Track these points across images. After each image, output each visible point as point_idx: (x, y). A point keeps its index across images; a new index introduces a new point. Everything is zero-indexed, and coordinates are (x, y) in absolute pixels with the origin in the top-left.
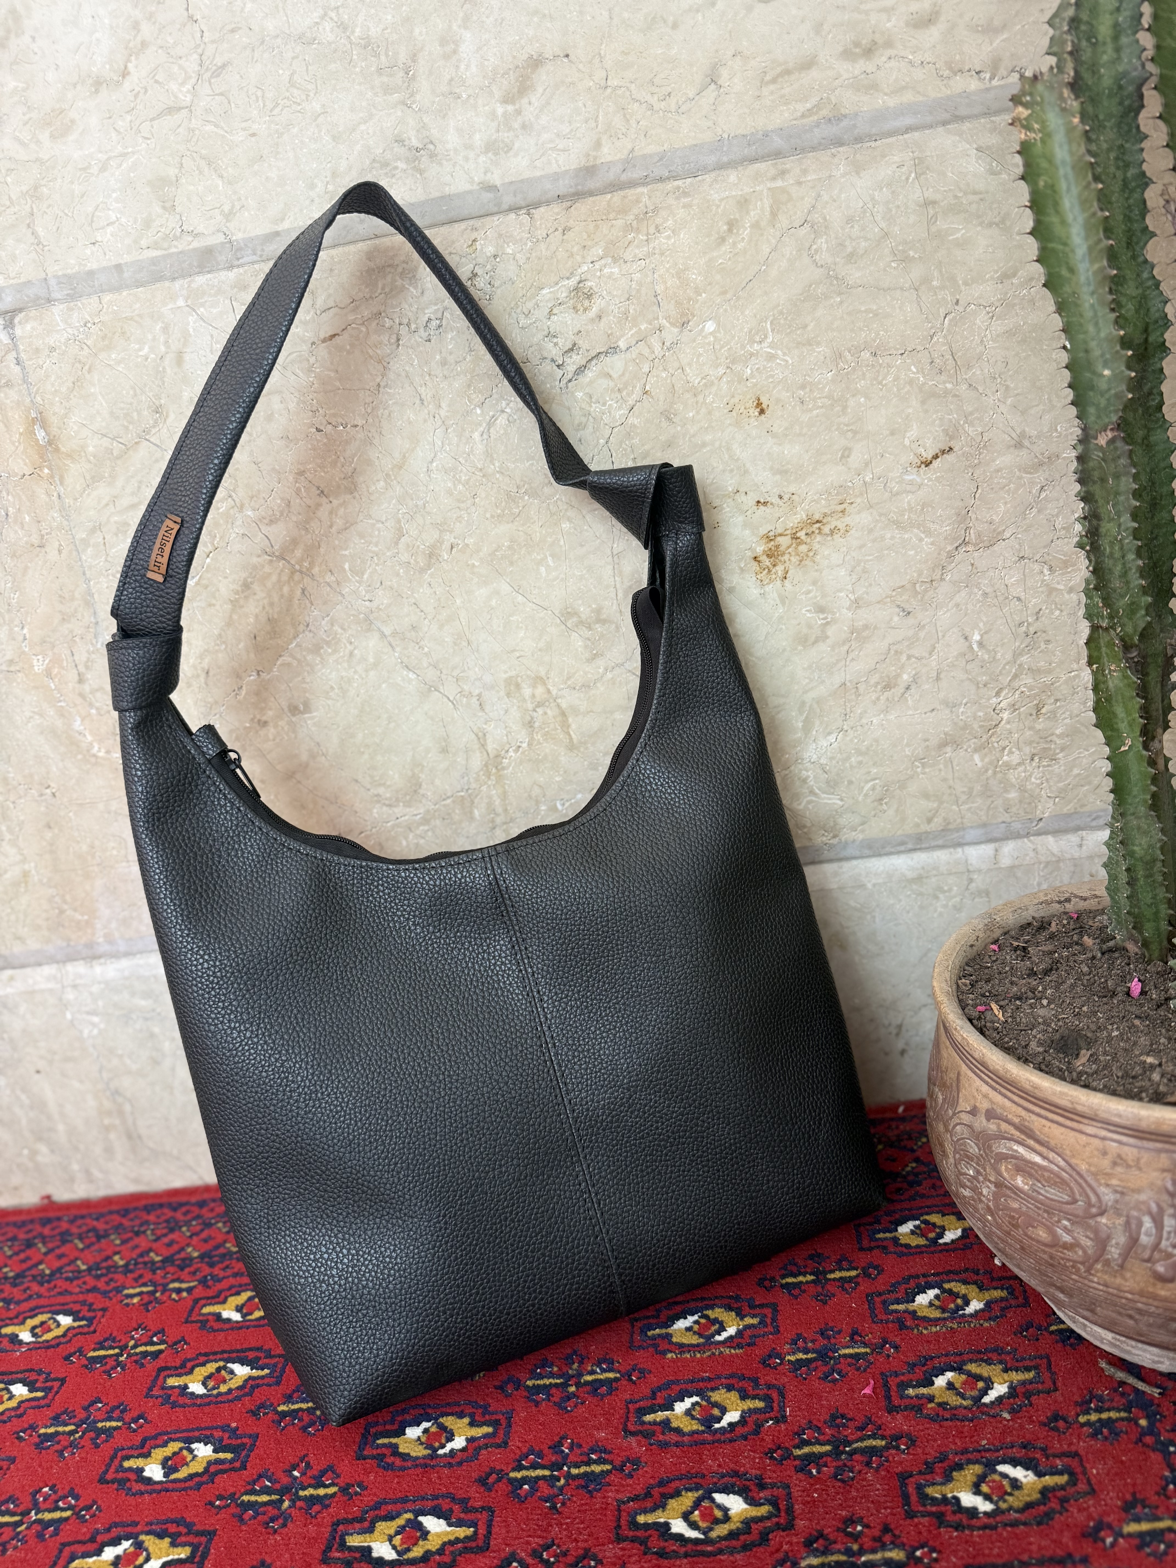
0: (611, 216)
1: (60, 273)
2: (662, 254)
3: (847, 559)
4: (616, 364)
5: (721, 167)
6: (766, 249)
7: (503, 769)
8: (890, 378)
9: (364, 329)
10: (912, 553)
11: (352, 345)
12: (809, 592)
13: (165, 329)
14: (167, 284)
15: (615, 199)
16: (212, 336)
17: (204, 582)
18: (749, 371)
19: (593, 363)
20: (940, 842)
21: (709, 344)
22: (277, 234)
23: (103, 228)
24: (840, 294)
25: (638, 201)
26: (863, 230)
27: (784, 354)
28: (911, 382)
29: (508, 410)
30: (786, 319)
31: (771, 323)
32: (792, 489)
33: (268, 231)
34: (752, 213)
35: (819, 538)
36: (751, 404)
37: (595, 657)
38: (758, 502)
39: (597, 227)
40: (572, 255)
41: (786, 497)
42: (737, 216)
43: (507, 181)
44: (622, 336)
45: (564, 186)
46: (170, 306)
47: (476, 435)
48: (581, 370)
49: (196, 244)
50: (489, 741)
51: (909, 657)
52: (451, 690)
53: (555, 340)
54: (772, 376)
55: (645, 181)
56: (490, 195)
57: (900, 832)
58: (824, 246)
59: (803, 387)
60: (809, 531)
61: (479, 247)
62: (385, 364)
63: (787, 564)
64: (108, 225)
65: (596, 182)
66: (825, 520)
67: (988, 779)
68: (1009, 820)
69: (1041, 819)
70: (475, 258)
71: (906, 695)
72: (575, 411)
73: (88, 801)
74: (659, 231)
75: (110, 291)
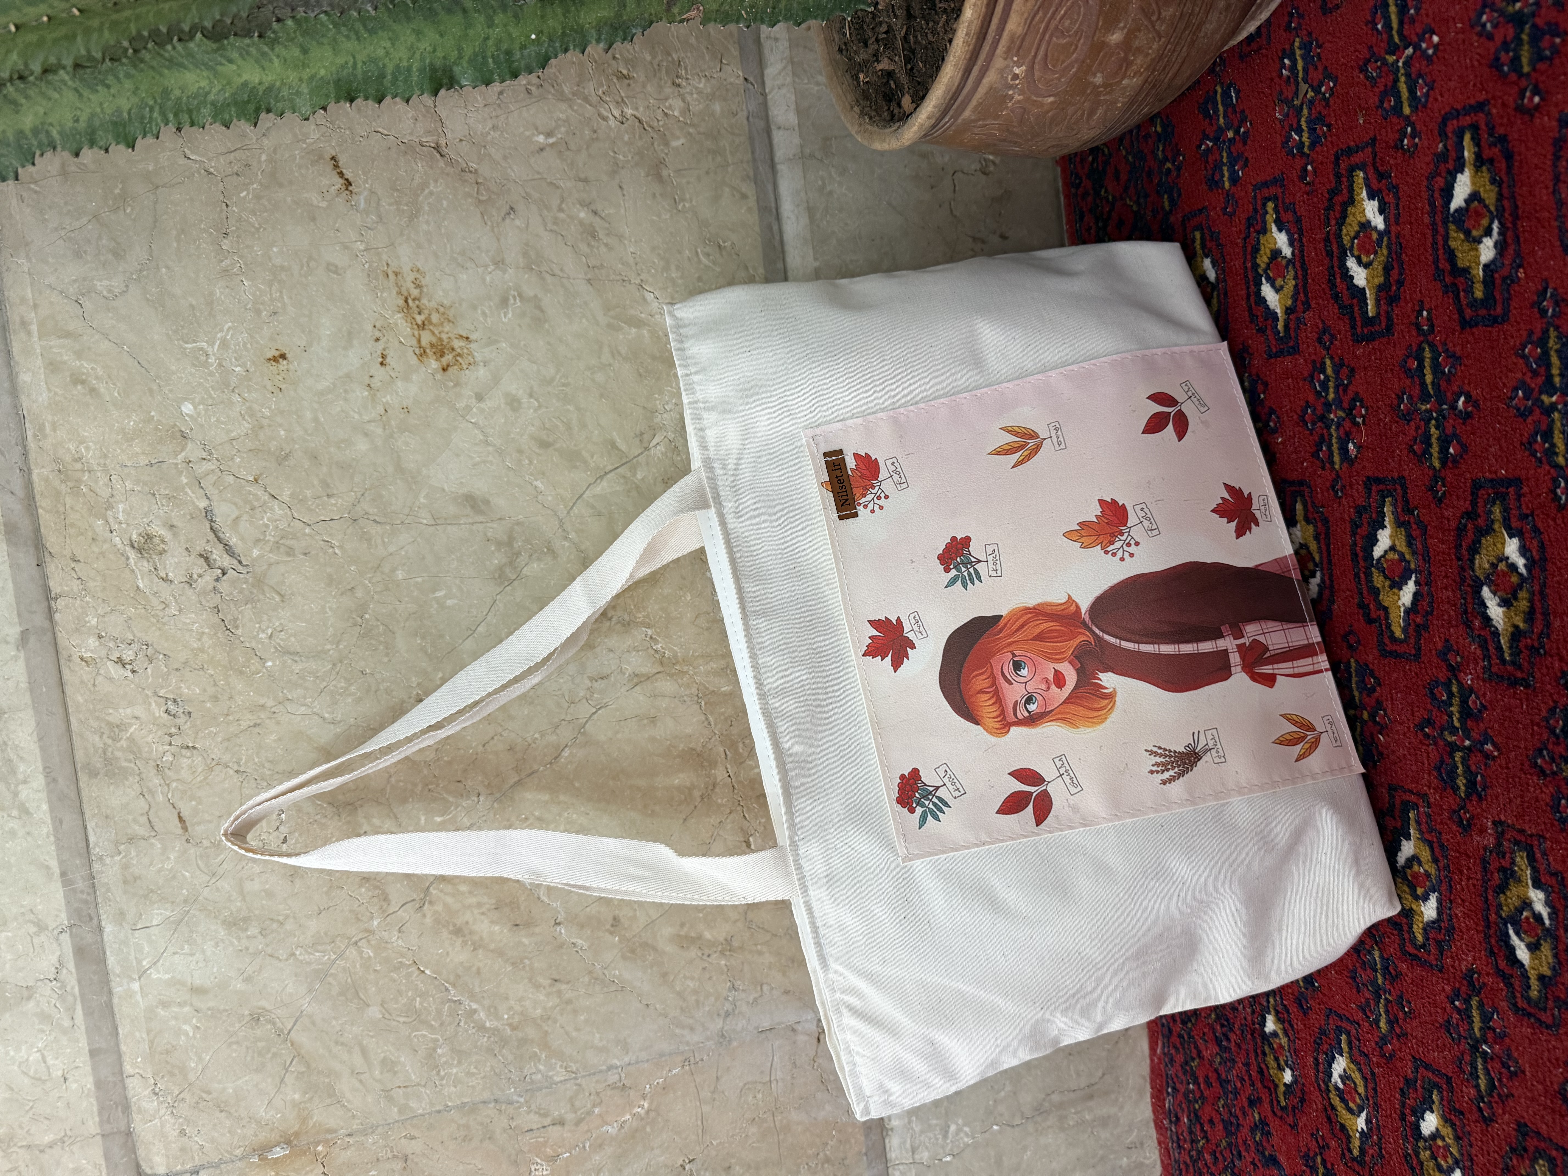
0: (62, 509)
1: (97, 1119)
2: (105, 456)
3: (448, 272)
4: (224, 512)
5: (14, 392)
6: (105, 345)
7: (675, 656)
8: (253, 219)
9: (174, 785)
10: (445, 203)
11: (192, 798)
12: (484, 314)
13: (165, 1005)
14: (115, 1001)
15: (44, 504)
16: (174, 953)
17: (452, 978)
18: (237, 369)
19: (221, 535)
20: (770, 187)
21: (206, 410)
22: (63, 874)
23: (48, 1068)
24: (158, 268)
25: (47, 480)
26: (89, 241)
27: (221, 330)
28: (258, 198)
29: (270, 631)
30: (183, 327)
31: (187, 343)
32: (369, 327)
33: (59, 884)
34: (65, 358)
35: (424, 301)
36: (273, 368)
37: (552, 552)
38: (382, 364)
39: (72, 525)
40: (102, 554)
41: (378, 334)
42: (68, 374)
43: (16, 620)
44: (194, 503)
45: (27, 559)
46: (139, 997)
47: (297, 668)
48: (229, 550)
49: (71, 966)
50: (643, 670)
51: (561, 210)
52: (585, 710)
53: (195, 576)
54: (245, 344)
55: (26, 472)
56: (32, 640)
57: (757, 229)
58: (105, 283)
59: (258, 312)
60: (416, 310)
61: (89, 655)
62: (214, 763)
63: (452, 336)
64: (45, 1062)
65: (24, 524)
66: (406, 294)
67: (699, 133)
68: (745, 113)
69: (746, 79)
70: (101, 659)
71: (603, 215)
72: (273, 557)
73: (699, 1123)
74: (80, 459)
75: (121, 1065)
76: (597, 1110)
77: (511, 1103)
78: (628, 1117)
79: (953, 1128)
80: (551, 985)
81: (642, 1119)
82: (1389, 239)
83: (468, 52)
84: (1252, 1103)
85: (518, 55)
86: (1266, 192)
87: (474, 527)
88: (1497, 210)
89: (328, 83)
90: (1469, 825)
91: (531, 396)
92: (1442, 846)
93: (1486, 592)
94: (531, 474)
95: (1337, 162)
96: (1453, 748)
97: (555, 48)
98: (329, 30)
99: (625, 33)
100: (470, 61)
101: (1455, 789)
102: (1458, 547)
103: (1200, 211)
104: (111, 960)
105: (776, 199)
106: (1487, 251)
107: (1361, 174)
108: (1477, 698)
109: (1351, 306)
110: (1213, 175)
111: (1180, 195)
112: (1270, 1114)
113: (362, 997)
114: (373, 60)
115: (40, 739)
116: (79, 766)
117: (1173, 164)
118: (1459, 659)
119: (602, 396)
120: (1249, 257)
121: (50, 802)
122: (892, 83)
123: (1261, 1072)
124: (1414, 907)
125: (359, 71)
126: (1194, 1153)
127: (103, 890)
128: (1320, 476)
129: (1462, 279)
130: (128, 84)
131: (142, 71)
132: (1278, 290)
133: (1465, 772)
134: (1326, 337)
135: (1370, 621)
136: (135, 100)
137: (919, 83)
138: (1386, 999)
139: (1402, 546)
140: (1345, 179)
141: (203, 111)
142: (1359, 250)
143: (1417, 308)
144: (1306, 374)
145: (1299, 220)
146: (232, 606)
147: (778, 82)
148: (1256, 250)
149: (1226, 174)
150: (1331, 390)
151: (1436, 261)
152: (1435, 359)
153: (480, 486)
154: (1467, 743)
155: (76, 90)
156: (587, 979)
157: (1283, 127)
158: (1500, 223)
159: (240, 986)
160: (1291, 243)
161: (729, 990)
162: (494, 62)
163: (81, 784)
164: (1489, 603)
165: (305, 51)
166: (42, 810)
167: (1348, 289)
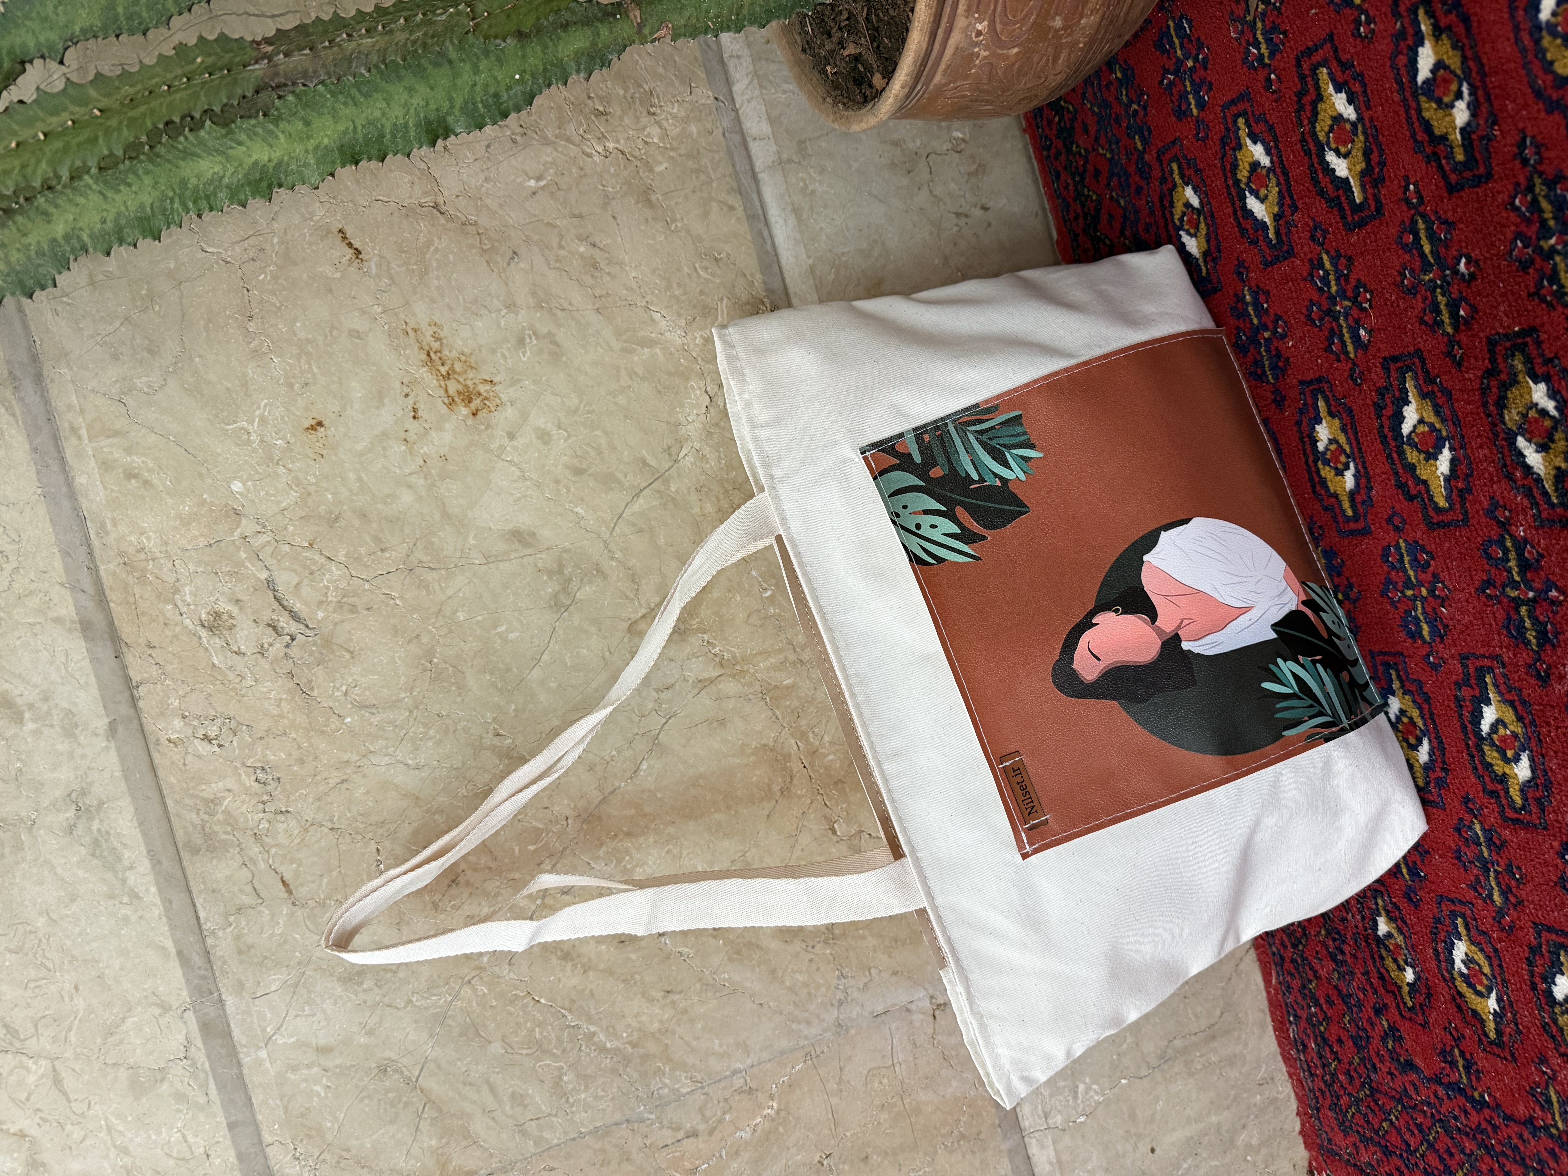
0: (132, 600)
2: (166, 543)
3: (464, 321)
4: (285, 580)
5: (72, 495)
6: (152, 438)
7: (734, 657)
8: (274, 299)
9: (273, 851)
10: (451, 257)
11: (292, 861)
12: (504, 356)
13: (294, 1069)
14: (245, 1071)
15: (114, 598)
16: (296, 1016)
17: (567, 1004)
18: (279, 442)
19: (286, 603)
20: (755, 196)
21: (255, 486)
22: (180, 953)
23: (190, 1147)
24: (191, 358)
25: (114, 574)
26: (124, 343)
27: (259, 408)
28: (275, 278)
29: (344, 688)
30: (222, 410)
31: (228, 424)
32: (397, 385)
33: (177, 964)
34: (116, 456)
35: (446, 352)
36: (313, 436)
37: (601, 573)
38: (414, 417)
39: (144, 614)
40: (176, 637)
41: (406, 390)
42: (120, 470)
43: (103, 712)
44: (255, 575)
45: (106, 652)
46: (268, 1065)
47: (375, 720)
48: (295, 616)
49: (199, 1042)
50: (706, 675)
51: (561, 247)
52: (656, 722)
53: (266, 646)
54: (282, 417)
55: (94, 570)
56: (120, 729)
57: (749, 237)
58: (144, 379)
59: (291, 386)
60: (439, 362)
61: (176, 736)
62: (308, 824)
63: (477, 381)
64: (186, 1141)
65: (98, 619)
66: (427, 348)
67: (680, 156)
68: (721, 130)
69: (716, 99)
70: (188, 738)
71: (602, 246)
72: (337, 617)
73: (830, 1116)
74: (143, 549)
75: (259, 1135)
76: (727, 1117)
77: (643, 1121)
78: (759, 1120)
79: (1081, 1087)
80: (664, 997)
81: (773, 1120)
82: (1363, 125)
83: (459, 101)
84: (1378, 1012)
85: (505, 96)
86: (1234, 110)
87: (525, 560)
88: (1463, 72)
89: (333, 151)
90: (1548, 675)
91: (559, 427)
92: (1524, 703)
93: (1521, 442)
94: (571, 502)
95: (1299, 65)
96: (1517, 603)
97: (538, 85)
98: (327, 99)
99: (602, 60)
100: (462, 109)
101: (1527, 643)
102: (1485, 405)
103: (1174, 142)
104: (237, 1032)
105: (762, 208)
106: (1461, 114)
107: (1325, 70)
108: (1533, 547)
109: (1338, 197)
110: (1180, 106)
111: (1150, 132)
112: (1398, 1018)
113: (482, 1034)
114: (371, 123)
115: (141, 824)
116: (180, 845)
117: (1139, 105)
118: (1507, 513)
119: (626, 417)
120: (1229, 174)
121: (157, 884)
122: (860, 66)
123: (1382, 977)
124: (1507, 771)
125: (360, 135)
126: (1328, 1077)
127: (219, 963)
128: (1336, 369)
129: (1442, 147)
130: (148, 180)
131: (160, 165)
132: (1262, 200)
133: (1533, 624)
134: (1319, 234)
135: (1411, 498)
136: (157, 193)
137: (887, 59)
138: (1495, 871)
139: (1430, 417)
140: (1309, 79)
141: (220, 195)
142: (1336, 142)
143: (1403, 183)
144: (1305, 274)
145: (1271, 128)
146: (305, 669)
147: (747, 97)
148: (1235, 166)
149: (1193, 102)
150: (1333, 283)
151: (1413, 135)
152: (1429, 229)
153: (525, 520)
154: (1531, 594)
155: (102, 194)
156: (698, 986)
157: (1240, 44)
158: (1469, 84)
159: (363, 1040)
160: (1268, 152)
161: (838, 978)
162: (484, 106)
163: (185, 863)
164: (1526, 452)
165: (307, 123)
166: (152, 894)
167: (1332, 182)
